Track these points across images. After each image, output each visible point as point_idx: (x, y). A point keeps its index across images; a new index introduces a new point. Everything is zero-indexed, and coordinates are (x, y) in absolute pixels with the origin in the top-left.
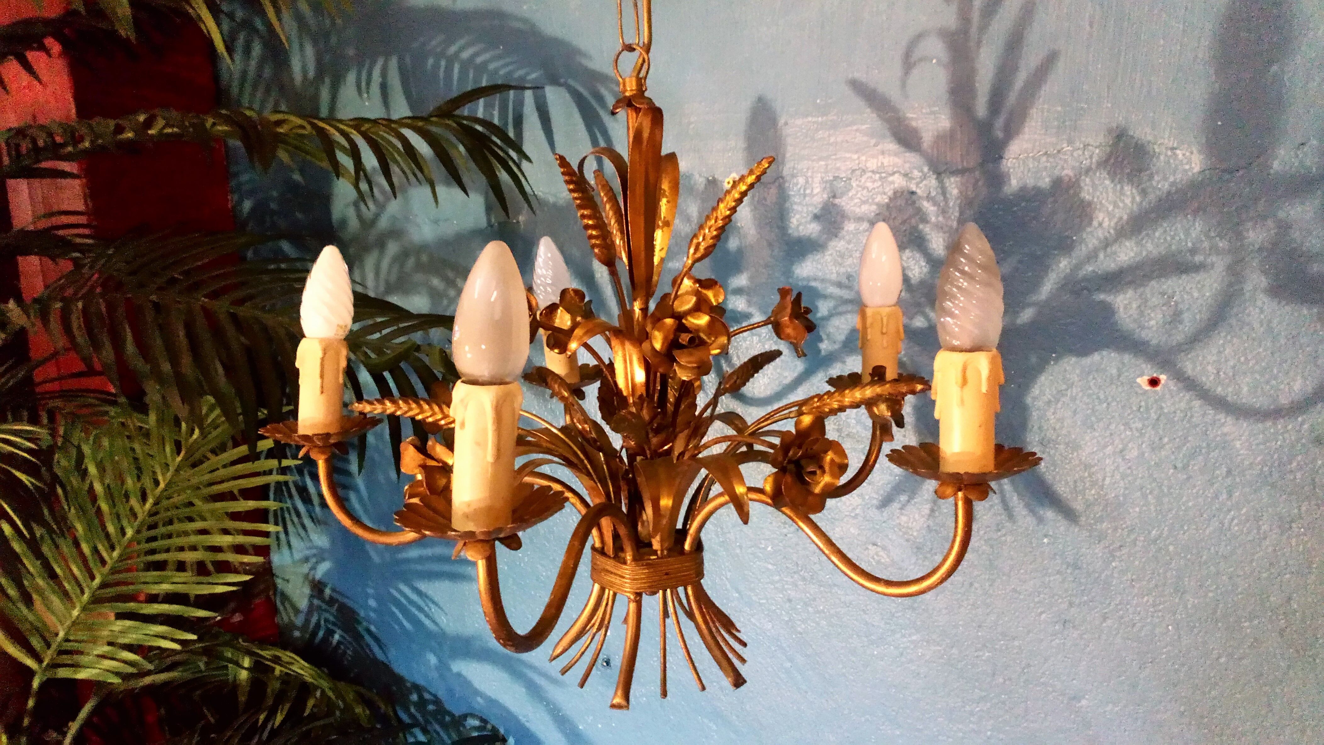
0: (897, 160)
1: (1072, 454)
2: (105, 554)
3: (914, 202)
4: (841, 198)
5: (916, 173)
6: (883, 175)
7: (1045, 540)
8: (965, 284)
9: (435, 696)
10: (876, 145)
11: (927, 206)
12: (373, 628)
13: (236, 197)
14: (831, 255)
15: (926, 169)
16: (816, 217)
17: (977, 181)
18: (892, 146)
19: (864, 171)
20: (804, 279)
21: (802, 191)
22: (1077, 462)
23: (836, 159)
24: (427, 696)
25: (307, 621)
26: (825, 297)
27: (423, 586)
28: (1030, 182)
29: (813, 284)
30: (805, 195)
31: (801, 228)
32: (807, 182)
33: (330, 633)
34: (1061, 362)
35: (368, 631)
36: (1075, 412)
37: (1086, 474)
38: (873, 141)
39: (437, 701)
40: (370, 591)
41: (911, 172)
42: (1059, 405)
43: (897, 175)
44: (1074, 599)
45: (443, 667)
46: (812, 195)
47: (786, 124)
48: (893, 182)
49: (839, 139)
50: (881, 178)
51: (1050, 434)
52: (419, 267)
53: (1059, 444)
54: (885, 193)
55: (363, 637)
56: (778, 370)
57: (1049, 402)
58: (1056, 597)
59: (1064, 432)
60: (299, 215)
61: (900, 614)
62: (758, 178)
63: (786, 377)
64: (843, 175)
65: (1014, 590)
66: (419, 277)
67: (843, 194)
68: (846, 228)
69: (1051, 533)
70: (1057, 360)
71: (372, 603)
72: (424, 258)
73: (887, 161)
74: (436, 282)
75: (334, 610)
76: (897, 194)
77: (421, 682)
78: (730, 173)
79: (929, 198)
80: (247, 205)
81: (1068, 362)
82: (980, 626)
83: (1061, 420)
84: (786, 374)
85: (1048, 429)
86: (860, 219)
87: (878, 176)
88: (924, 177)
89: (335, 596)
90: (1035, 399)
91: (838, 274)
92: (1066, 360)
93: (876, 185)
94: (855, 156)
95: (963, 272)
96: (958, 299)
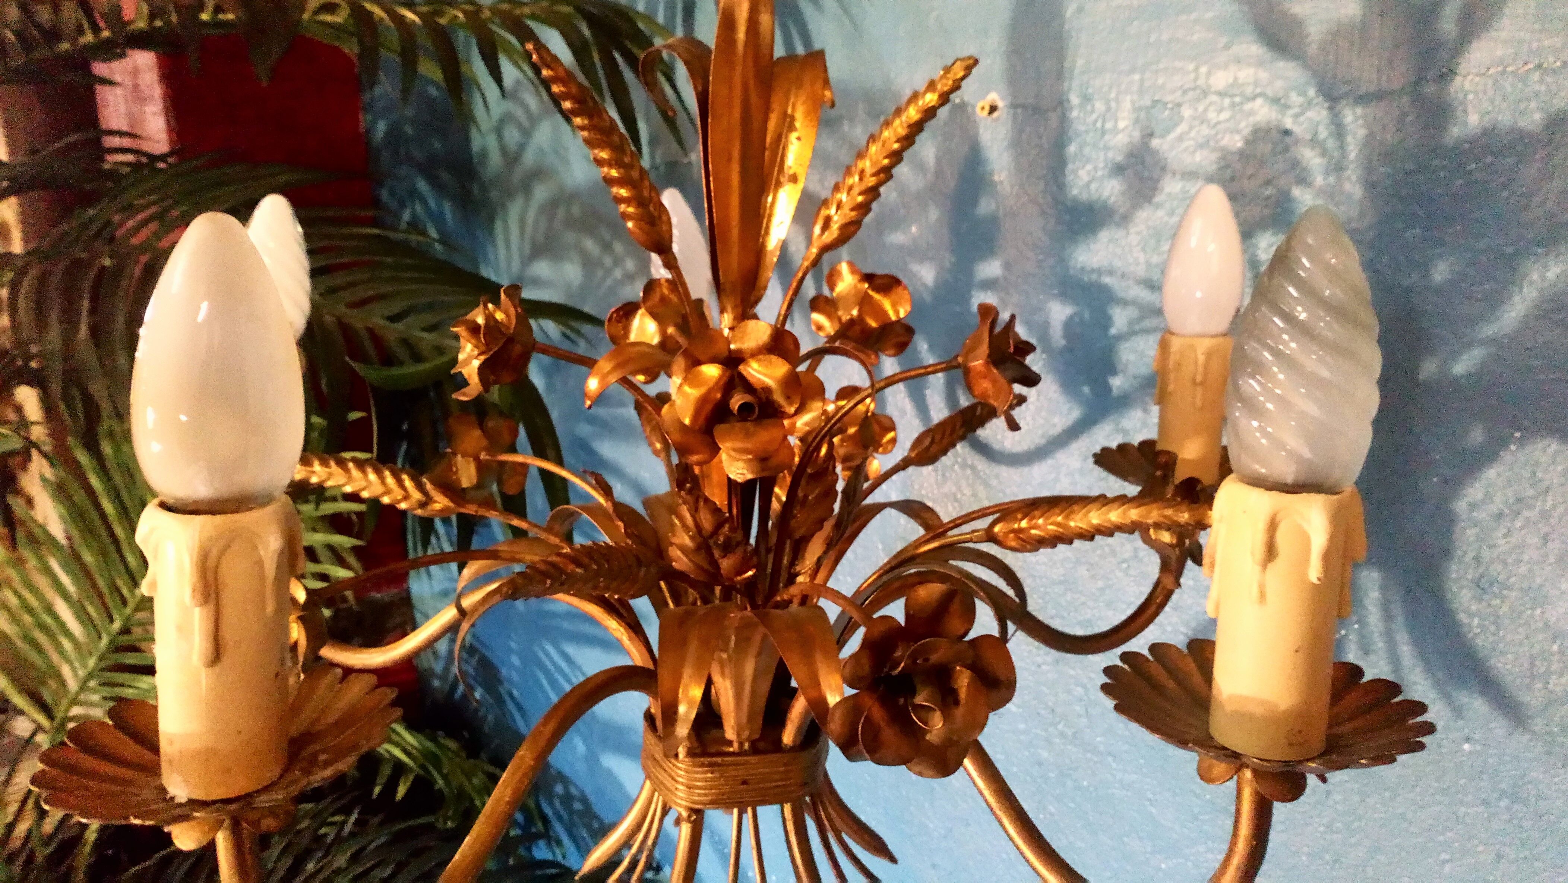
0: (1263, 75)
1: (1533, 609)
2: (125, 592)
3: (1286, 149)
4: (1163, 136)
5: (1295, 99)
6: (1237, 99)
7: (1466, 747)
8: (1293, 345)
9: (582, 792)
10: (1227, 47)
11: (1312, 159)
12: (515, 693)
13: (369, 117)
14: (1138, 233)
15: (1312, 92)
16: (1119, 170)
17: (1405, 114)
18: (1255, 49)
19: (1205, 93)
20: (1093, 271)
21: (1099, 125)
22: (1540, 624)
23: (1157, 71)
24: (573, 791)
25: (447, 669)
26: (1124, 303)
27: (571, 649)
28: (1505, 119)
29: (1107, 280)
30: (1103, 132)
31: (1093, 186)
32: (1108, 109)
33: (471, 689)
34: (1529, 449)
35: (511, 695)
36: (1546, 539)
37: (1555, 648)
38: (1224, 40)
39: (584, 800)
40: (513, 645)
41: (1287, 96)
42: (1518, 524)
43: (1259, 101)
44: (1507, 850)
45: (592, 759)
46: (1115, 131)
47: (1080, 10)
48: (1251, 113)
49: (1165, 37)
50: (1233, 105)
51: (1496, 569)
52: (571, 223)
53: (1510, 588)
54: (1238, 132)
55: (504, 702)
56: (1043, 414)
57: (1500, 516)
58: (1476, 842)
59: (1523, 569)
60: (437, 145)
61: (1207, 817)
62: (945, 98)
63: (1055, 425)
64: (1169, 98)
65: (1403, 817)
66: (569, 237)
67: (1167, 131)
68: (1167, 189)
69: (1477, 737)
70: (1521, 442)
71: (515, 660)
72: (576, 210)
73: (1246, 74)
74: (590, 245)
75: (474, 661)
76: (1259, 134)
77: (567, 771)
78: (988, 93)
79: (1314, 142)
80: (381, 128)
81: (1544, 450)
82: (1336, 861)
83: (1520, 547)
84: (1056, 420)
85: (1492, 562)
86: (1190, 175)
87: (1227, 101)
88: (1309, 104)
89: (476, 644)
90: (1473, 506)
91: (1148, 265)
92: (1540, 445)
93: (1225, 115)
94: (1191, 67)
95: (1289, 318)
96: (1271, 377)
